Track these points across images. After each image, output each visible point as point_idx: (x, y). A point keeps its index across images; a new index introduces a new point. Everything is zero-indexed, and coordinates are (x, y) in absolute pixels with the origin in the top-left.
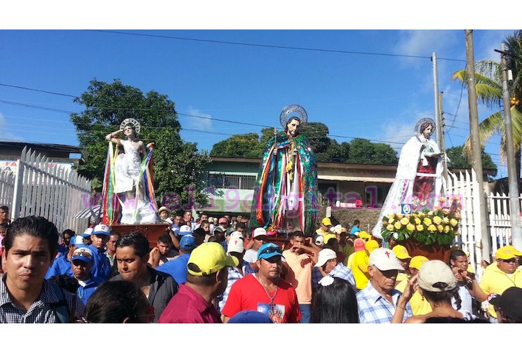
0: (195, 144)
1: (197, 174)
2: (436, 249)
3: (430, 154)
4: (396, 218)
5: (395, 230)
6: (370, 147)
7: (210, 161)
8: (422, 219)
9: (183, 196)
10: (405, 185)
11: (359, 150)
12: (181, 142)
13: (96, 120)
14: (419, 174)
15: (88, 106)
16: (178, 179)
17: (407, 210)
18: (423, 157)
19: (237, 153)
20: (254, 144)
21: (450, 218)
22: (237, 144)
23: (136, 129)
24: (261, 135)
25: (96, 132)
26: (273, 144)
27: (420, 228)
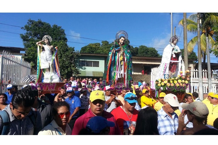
0: (74, 48)
1: (75, 60)
2: (179, 93)
3: (176, 52)
4: (162, 81)
5: (161, 86)
6: (147, 49)
7: (80, 55)
8: (173, 81)
9: (69, 70)
10: (165, 66)
11: (142, 50)
12: (68, 47)
13: (31, 37)
14: (171, 61)
15: (27, 31)
16: (67, 63)
17: (166, 77)
18: (173, 53)
19: (91, 51)
20: (99, 48)
21: (185, 80)
22: (91, 48)
23: (50, 40)
24: (101, 44)
25: (31, 42)
26: (113, 48)
27: (172, 85)
